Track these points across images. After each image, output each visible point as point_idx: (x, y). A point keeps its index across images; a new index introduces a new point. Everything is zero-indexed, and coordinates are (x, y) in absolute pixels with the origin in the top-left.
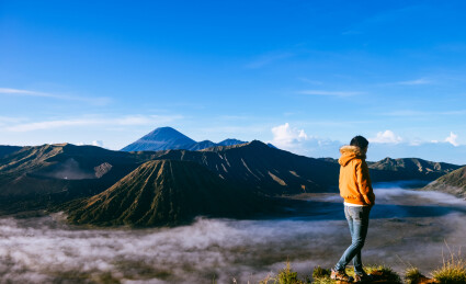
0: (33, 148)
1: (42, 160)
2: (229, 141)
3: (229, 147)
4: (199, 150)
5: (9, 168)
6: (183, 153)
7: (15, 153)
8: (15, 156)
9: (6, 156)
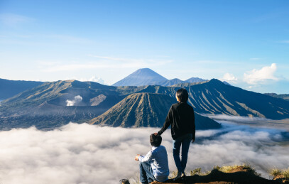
0: (51, 83)
1: (57, 92)
2: (193, 79)
3: (193, 83)
4: (169, 86)
5: (35, 97)
6: (158, 88)
7: (39, 86)
8: (39, 89)
9: (33, 89)
